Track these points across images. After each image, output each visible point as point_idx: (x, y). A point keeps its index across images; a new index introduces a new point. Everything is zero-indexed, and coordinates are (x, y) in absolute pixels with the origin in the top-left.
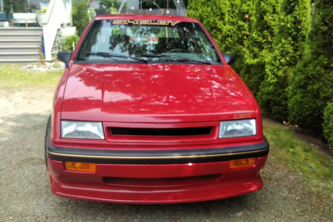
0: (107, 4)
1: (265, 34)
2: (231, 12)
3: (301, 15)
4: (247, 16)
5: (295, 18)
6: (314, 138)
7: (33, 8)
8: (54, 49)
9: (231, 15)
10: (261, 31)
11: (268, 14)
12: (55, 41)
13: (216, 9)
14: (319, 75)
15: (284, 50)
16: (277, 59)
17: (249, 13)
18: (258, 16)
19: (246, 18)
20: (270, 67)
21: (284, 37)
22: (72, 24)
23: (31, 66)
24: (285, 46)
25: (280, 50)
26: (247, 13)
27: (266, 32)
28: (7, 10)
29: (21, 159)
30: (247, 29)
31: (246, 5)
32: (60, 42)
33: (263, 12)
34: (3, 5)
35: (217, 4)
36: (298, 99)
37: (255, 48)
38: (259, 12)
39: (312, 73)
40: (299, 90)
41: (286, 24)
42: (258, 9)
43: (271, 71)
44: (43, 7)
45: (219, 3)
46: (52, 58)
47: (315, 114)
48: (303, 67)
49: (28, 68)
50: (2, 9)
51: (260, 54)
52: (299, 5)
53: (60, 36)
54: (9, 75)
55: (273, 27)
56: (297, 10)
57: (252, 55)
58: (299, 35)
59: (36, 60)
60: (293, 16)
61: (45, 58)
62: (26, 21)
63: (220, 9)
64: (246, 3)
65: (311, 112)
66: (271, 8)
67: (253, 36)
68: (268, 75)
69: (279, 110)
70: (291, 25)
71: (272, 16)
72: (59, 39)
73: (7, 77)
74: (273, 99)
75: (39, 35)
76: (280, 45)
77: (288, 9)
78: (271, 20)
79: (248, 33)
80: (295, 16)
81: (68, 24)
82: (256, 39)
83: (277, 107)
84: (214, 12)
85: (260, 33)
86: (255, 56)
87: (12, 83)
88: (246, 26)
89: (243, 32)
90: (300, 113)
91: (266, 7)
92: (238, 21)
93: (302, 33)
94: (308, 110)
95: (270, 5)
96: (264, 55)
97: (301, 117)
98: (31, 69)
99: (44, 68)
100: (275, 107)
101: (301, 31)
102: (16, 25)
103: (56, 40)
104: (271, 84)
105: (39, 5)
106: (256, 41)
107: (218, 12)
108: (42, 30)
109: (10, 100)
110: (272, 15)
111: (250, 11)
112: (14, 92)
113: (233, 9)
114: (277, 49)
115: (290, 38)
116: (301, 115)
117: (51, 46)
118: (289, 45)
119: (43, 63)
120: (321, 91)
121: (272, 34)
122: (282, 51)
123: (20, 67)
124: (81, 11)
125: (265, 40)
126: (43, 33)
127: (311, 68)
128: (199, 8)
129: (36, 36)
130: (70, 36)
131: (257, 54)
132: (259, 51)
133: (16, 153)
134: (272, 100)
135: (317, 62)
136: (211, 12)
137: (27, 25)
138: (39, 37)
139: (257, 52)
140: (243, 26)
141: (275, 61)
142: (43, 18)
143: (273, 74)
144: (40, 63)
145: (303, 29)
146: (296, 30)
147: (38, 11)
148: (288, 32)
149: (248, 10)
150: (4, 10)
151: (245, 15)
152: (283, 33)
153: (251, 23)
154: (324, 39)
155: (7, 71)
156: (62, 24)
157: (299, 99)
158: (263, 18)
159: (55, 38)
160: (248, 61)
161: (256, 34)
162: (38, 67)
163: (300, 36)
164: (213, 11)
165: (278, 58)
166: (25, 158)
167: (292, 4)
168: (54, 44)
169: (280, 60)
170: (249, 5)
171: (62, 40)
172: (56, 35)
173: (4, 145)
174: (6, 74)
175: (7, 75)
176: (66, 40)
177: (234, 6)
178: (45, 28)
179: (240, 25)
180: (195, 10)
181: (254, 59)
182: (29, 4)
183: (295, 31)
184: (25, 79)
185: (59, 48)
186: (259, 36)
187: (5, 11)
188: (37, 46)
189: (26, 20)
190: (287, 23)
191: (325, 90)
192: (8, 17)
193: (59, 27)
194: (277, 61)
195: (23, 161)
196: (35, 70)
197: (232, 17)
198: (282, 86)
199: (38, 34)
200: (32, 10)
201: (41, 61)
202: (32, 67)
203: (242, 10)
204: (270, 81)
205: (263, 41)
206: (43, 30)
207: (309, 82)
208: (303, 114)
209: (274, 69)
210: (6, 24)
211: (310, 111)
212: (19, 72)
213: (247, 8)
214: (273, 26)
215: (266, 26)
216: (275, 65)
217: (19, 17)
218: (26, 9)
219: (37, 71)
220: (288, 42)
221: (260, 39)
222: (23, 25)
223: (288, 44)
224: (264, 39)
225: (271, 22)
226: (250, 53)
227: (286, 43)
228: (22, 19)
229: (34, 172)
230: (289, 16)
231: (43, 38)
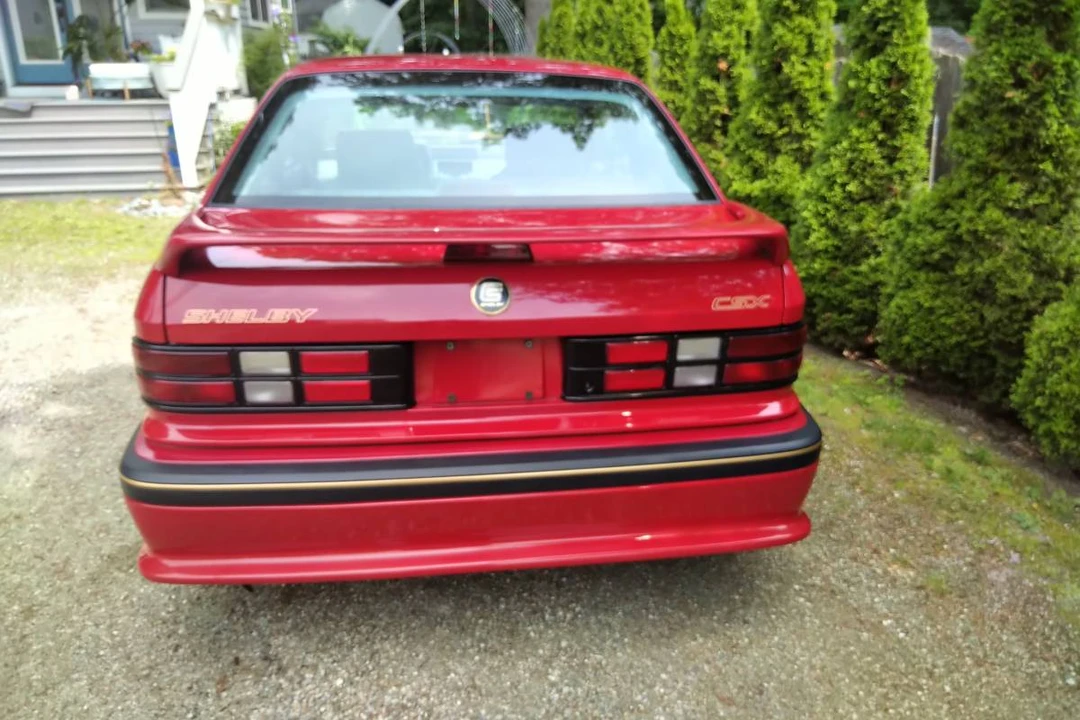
0: (329, 41)
1: (786, 113)
2: (667, 55)
3: (910, 57)
4: (723, 65)
5: (893, 66)
6: (955, 404)
7: (141, 50)
8: (204, 158)
9: (669, 62)
10: (773, 105)
11: (793, 58)
12: (204, 137)
13: (623, 49)
14: (993, 233)
15: (857, 159)
16: (835, 182)
17: (730, 58)
18: (764, 62)
19: (721, 71)
20: (816, 206)
21: (856, 122)
22: (245, 90)
23: (145, 202)
24: (861, 146)
25: (845, 159)
26: (725, 56)
27: (788, 108)
28: (74, 57)
29: (106, 550)
30: (724, 100)
31: (722, 35)
32: (218, 137)
33: (781, 54)
34: (63, 41)
35: (627, 36)
36: (922, 300)
37: (757, 152)
38: (768, 53)
39: (972, 228)
40: (922, 276)
41: (863, 84)
42: (763, 44)
43: (818, 215)
44: (167, 45)
45: (631, 33)
46: (199, 179)
47: (974, 344)
48: (938, 211)
49: (136, 209)
50: (61, 53)
51: (771, 168)
52: (905, 31)
53: (218, 122)
54: (83, 228)
55: (806, 95)
56: (897, 45)
57: (747, 170)
58: (901, 115)
59: (158, 186)
60: (886, 62)
61: (181, 181)
62: (125, 83)
63: (632, 48)
64: (720, 30)
65: (964, 337)
66: (801, 40)
67: (752, 120)
68: (809, 227)
69: (840, 324)
70: (879, 88)
71: (804, 64)
72: (214, 129)
73: (78, 235)
74: (825, 293)
75: (161, 121)
76: (845, 144)
77: (868, 41)
78: (802, 74)
79: (726, 111)
80: (892, 60)
81: (237, 92)
82: (760, 127)
83: (835, 316)
84: (619, 57)
85: (770, 112)
86: (757, 173)
87: (91, 253)
88: (721, 90)
89: (714, 108)
90: (927, 340)
91: (789, 37)
92: (700, 78)
93: (912, 110)
94: (952, 331)
95: (801, 32)
96: (780, 170)
97: (929, 350)
98: (144, 211)
99: (180, 206)
100: (828, 314)
101: (909, 103)
102: (98, 93)
103: (208, 133)
104: (820, 251)
105: (157, 42)
106: (759, 132)
107: (627, 56)
108: (167, 106)
109: (82, 311)
110: (804, 60)
111: (732, 50)
112: (92, 284)
113: (674, 48)
114: (836, 156)
115: (875, 125)
116: (928, 345)
117: (196, 149)
118: (873, 145)
119: (176, 193)
120: (999, 279)
121: (803, 112)
122: (851, 162)
123: (116, 205)
124: (269, 58)
125: (786, 130)
126: (171, 115)
127: (968, 213)
128: (569, 46)
129: (153, 121)
130: (243, 123)
131: (761, 166)
132: (767, 160)
133: (89, 522)
134: (821, 296)
135: (988, 195)
136: (611, 56)
137: (127, 94)
138: (159, 126)
139: (762, 162)
140: (712, 92)
141: (831, 188)
142: (168, 77)
143: (826, 224)
144: (168, 193)
145: (914, 98)
146: (894, 103)
147: (155, 56)
148: (870, 108)
149: (727, 48)
150: (65, 54)
151: (718, 62)
152: (854, 109)
153: (734, 84)
154: (1013, 127)
155: (77, 218)
156: (220, 90)
157: (926, 300)
158: (778, 69)
159: (205, 128)
160: (736, 186)
161: (758, 113)
162: (164, 205)
163: (905, 118)
164: (616, 54)
165: (839, 180)
166: (119, 544)
167: (881, 28)
168: (203, 144)
169: (843, 185)
170: (728, 36)
171: (222, 133)
172: (207, 120)
173: (50, 489)
174: (74, 227)
175: (76, 231)
176: (232, 132)
177: (676, 40)
178: (173, 100)
179: (705, 88)
180: (557, 52)
181: (752, 182)
182: (130, 40)
183: (890, 104)
184: (128, 240)
185: (217, 153)
186: (768, 117)
187: (69, 57)
188: (157, 150)
189: (125, 81)
190: (868, 81)
191: (1014, 276)
192: (77, 75)
193: (214, 99)
194: (837, 189)
195: (112, 558)
196: (155, 213)
197: (671, 69)
198: (851, 259)
199: (157, 118)
200: (140, 55)
201: (171, 190)
202: (146, 207)
203: (709, 47)
204: (814, 243)
205: (780, 133)
206: (172, 107)
207: (960, 253)
208: (938, 343)
209: (827, 210)
210: (72, 93)
211: (960, 334)
212: (113, 221)
213: (725, 43)
214: (807, 90)
215: (786, 91)
216: (832, 199)
217: (106, 73)
218: (124, 51)
219: (160, 216)
220: (870, 136)
221: (771, 127)
222: (118, 94)
223: (871, 141)
224: (781, 126)
225: (801, 79)
226: (742, 166)
227: (863, 138)
228: (114, 80)
229: (147, 615)
230: (874, 62)
231: (171, 129)
